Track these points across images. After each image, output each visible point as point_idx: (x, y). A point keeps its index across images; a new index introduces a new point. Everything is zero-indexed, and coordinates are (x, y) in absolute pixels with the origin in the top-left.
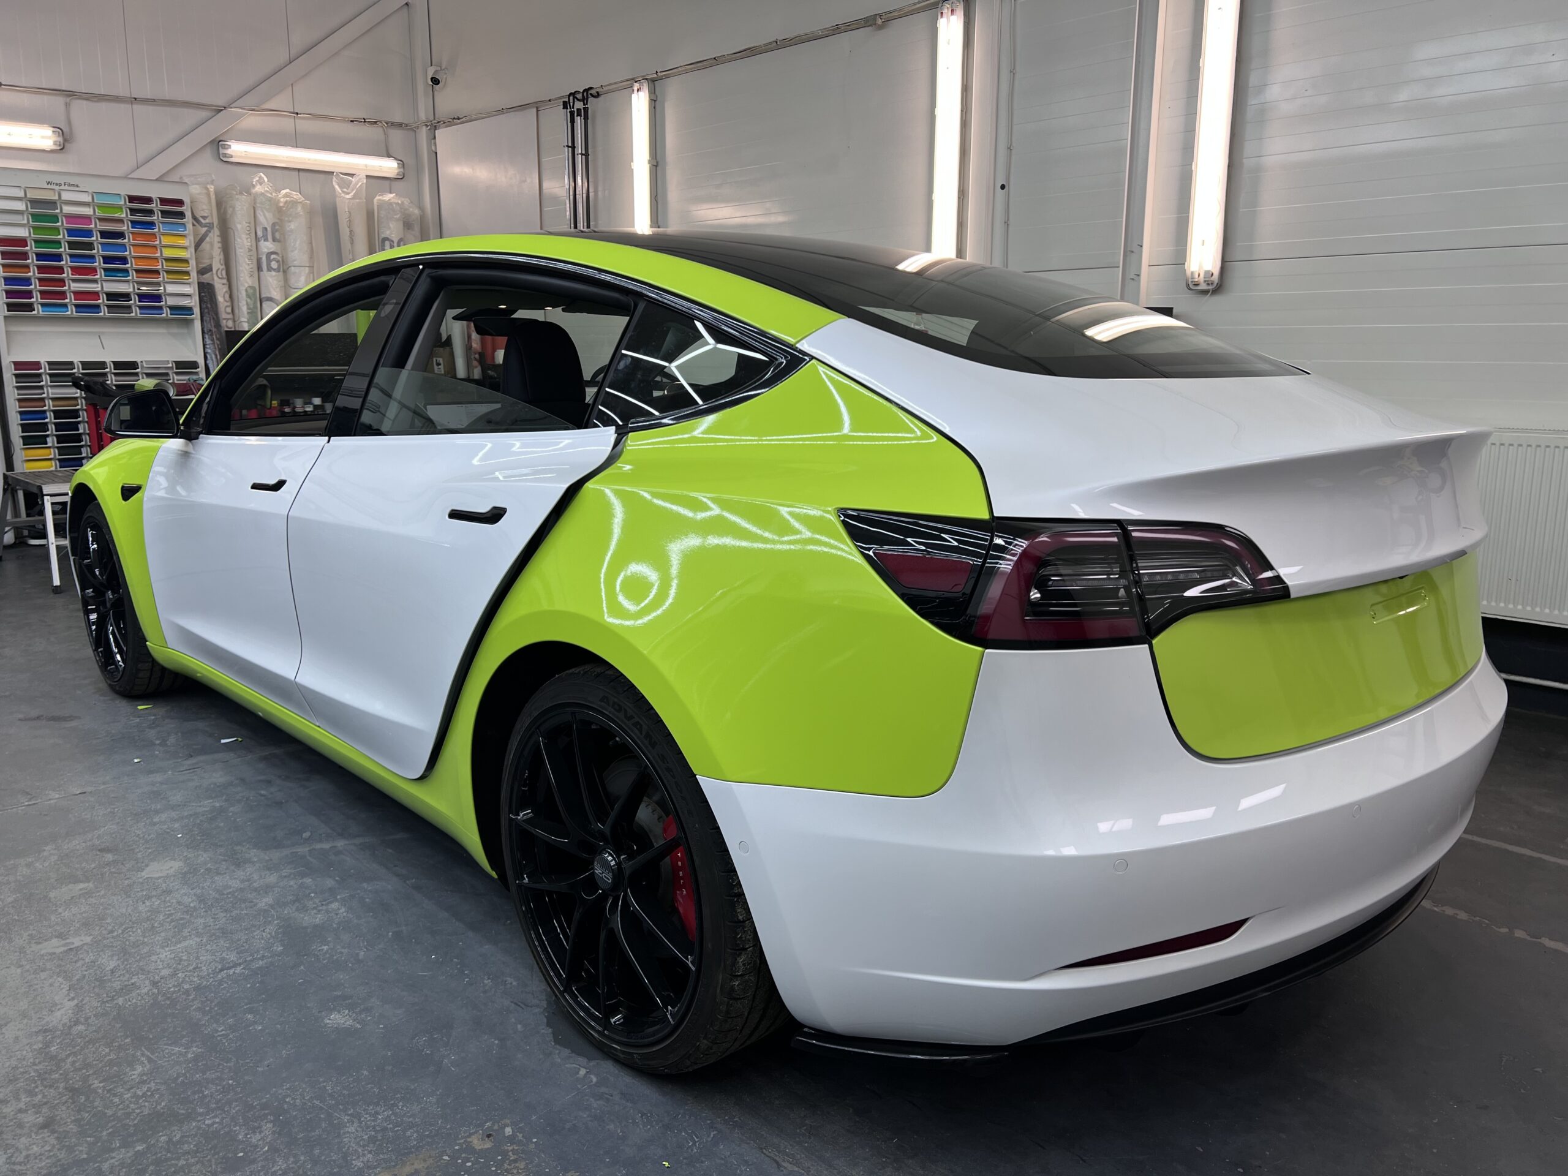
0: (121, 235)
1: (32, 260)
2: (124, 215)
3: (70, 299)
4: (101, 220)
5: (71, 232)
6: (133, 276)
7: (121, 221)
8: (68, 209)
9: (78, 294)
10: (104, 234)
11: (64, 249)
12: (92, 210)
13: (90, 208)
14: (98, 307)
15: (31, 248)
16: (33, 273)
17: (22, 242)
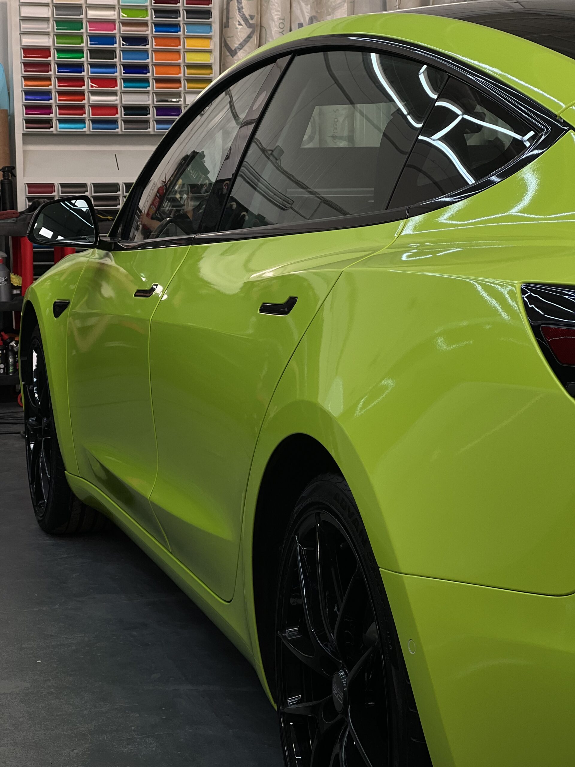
0: (143, 40)
1: (54, 72)
2: (148, 18)
3: (88, 115)
4: (125, 23)
5: (93, 38)
6: (153, 86)
7: (145, 24)
8: (93, 14)
9: (95, 108)
10: (128, 39)
11: (85, 59)
12: (116, 13)
13: (114, 11)
14: (115, 122)
15: (53, 59)
16: (53, 86)
17: (44, 51)
